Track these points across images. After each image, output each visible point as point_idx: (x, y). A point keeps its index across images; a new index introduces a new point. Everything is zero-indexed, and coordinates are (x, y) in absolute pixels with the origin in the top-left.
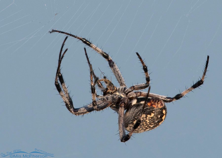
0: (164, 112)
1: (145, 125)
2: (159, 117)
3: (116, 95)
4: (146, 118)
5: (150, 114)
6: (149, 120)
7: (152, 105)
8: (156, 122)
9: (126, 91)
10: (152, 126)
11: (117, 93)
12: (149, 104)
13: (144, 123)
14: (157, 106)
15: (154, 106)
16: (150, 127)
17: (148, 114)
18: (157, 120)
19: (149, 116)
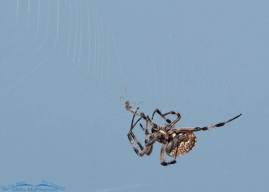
0: (195, 140)
1: (183, 149)
2: (193, 143)
3: (160, 132)
4: (184, 144)
5: (187, 141)
6: (186, 146)
7: (187, 135)
8: (191, 147)
9: (167, 129)
10: (188, 150)
11: (161, 131)
12: (185, 135)
13: (183, 148)
14: (191, 136)
15: (189, 136)
16: (186, 151)
17: (185, 141)
18: (191, 145)
19: (186, 142)
